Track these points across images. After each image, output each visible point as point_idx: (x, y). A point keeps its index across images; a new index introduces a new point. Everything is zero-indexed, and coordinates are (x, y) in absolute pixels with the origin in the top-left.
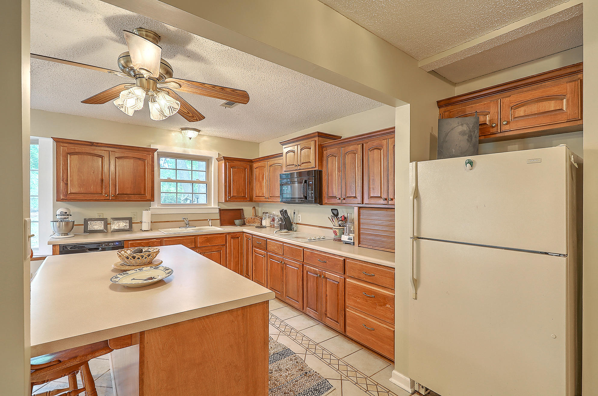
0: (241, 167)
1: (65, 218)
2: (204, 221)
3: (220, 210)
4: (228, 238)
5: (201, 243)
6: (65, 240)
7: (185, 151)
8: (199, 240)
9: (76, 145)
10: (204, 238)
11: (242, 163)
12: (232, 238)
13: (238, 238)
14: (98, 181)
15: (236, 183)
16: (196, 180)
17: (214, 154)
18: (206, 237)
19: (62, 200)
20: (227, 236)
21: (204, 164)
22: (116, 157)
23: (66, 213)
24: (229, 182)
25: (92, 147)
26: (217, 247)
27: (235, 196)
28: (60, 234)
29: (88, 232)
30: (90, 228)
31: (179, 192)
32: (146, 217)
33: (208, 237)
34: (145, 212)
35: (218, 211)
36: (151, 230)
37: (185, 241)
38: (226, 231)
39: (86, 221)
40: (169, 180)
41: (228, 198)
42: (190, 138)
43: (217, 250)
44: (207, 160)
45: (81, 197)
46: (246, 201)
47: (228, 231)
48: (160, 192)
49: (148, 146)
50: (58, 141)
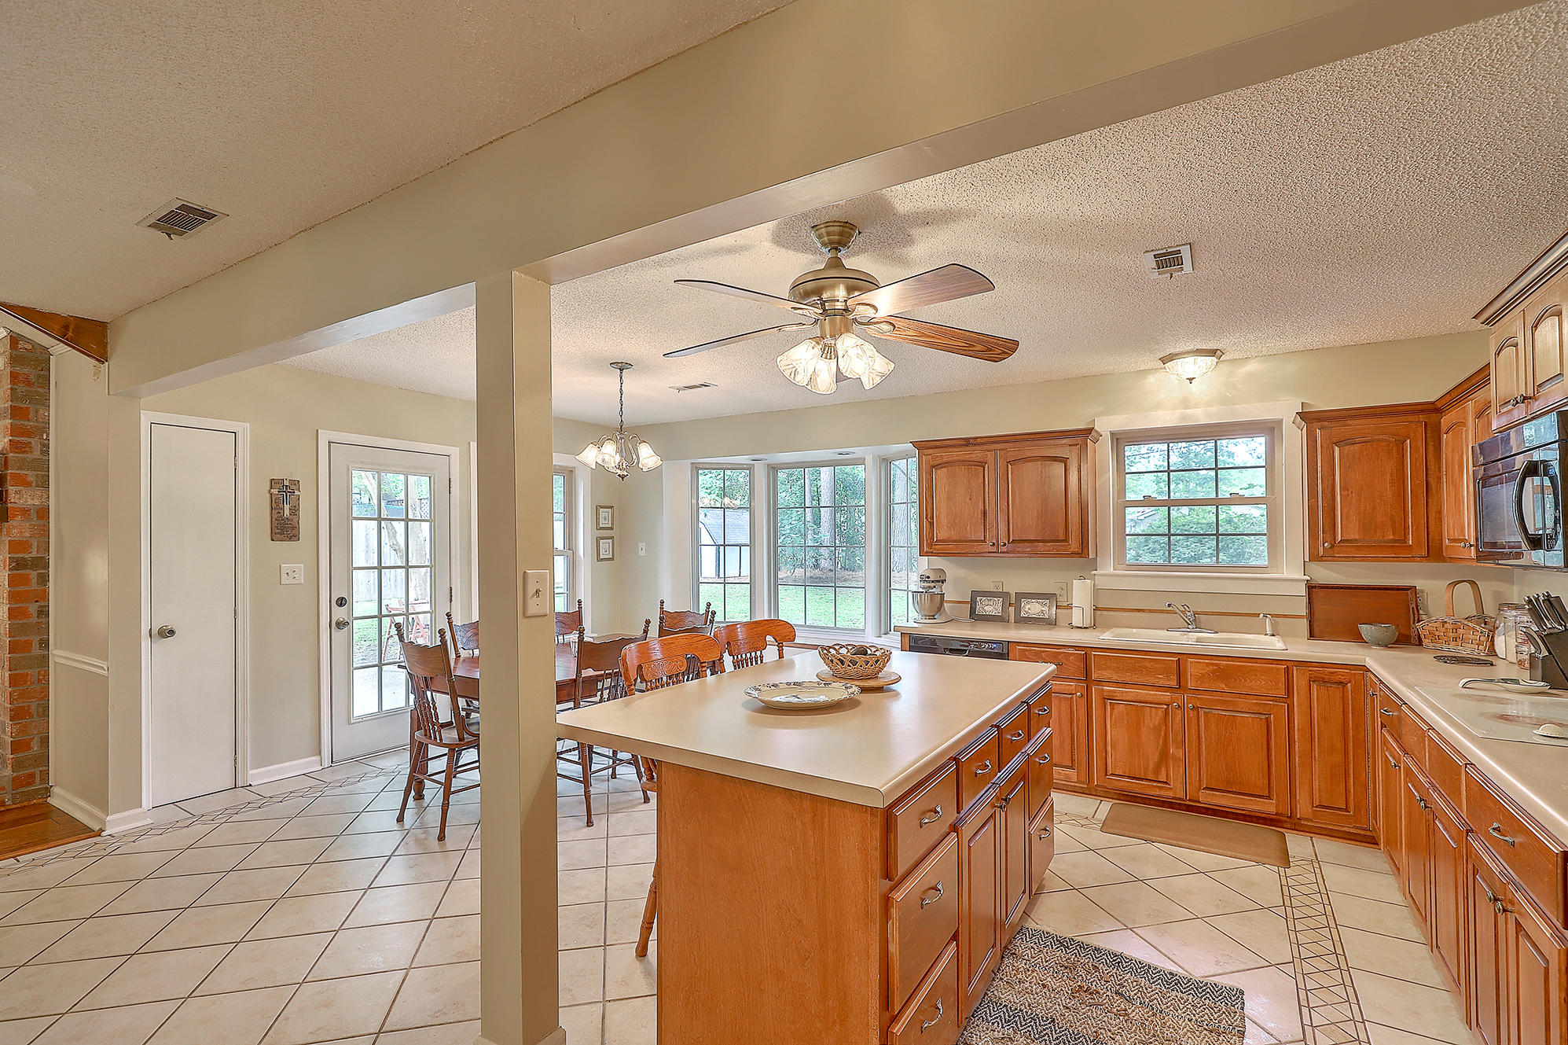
0: (1385, 437)
1: (929, 587)
2: (1245, 617)
3: (1311, 588)
4: (1297, 680)
5: (1201, 678)
6: (929, 627)
7: (1184, 418)
8: (1192, 669)
9: (945, 449)
10: (1208, 664)
11: (1386, 422)
12: (1312, 680)
13: (1343, 684)
14: (977, 515)
15: (1360, 496)
16: (1229, 496)
17: (1285, 409)
18: (1216, 665)
19: (927, 554)
20: (1295, 672)
21: (1259, 444)
22: (1008, 462)
23: (928, 577)
24: (1328, 492)
25: (968, 448)
26: (1254, 701)
27: (1356, 540)
28: (926, 616)
29: (975, 617)
30: (979, 610)
31: (1178, 532)
32: (1080, 593)
33: (1219, 664)
34: (1077, 584)
35: (1303, 591)
36: (1094, 626)
37: (1149, 665)
38: (1292, 655)
39: (975, 594)
40: (1148, 502)
41: (1321, 549)
42: (1191, 380)
43: (1255, 709)
44: (1270, 429)
45: (951, 547)
46: (1412, 559)
47: (1297, 655)
48: (1121, 534)
49: (1088, 423)
50: (921, 446)
